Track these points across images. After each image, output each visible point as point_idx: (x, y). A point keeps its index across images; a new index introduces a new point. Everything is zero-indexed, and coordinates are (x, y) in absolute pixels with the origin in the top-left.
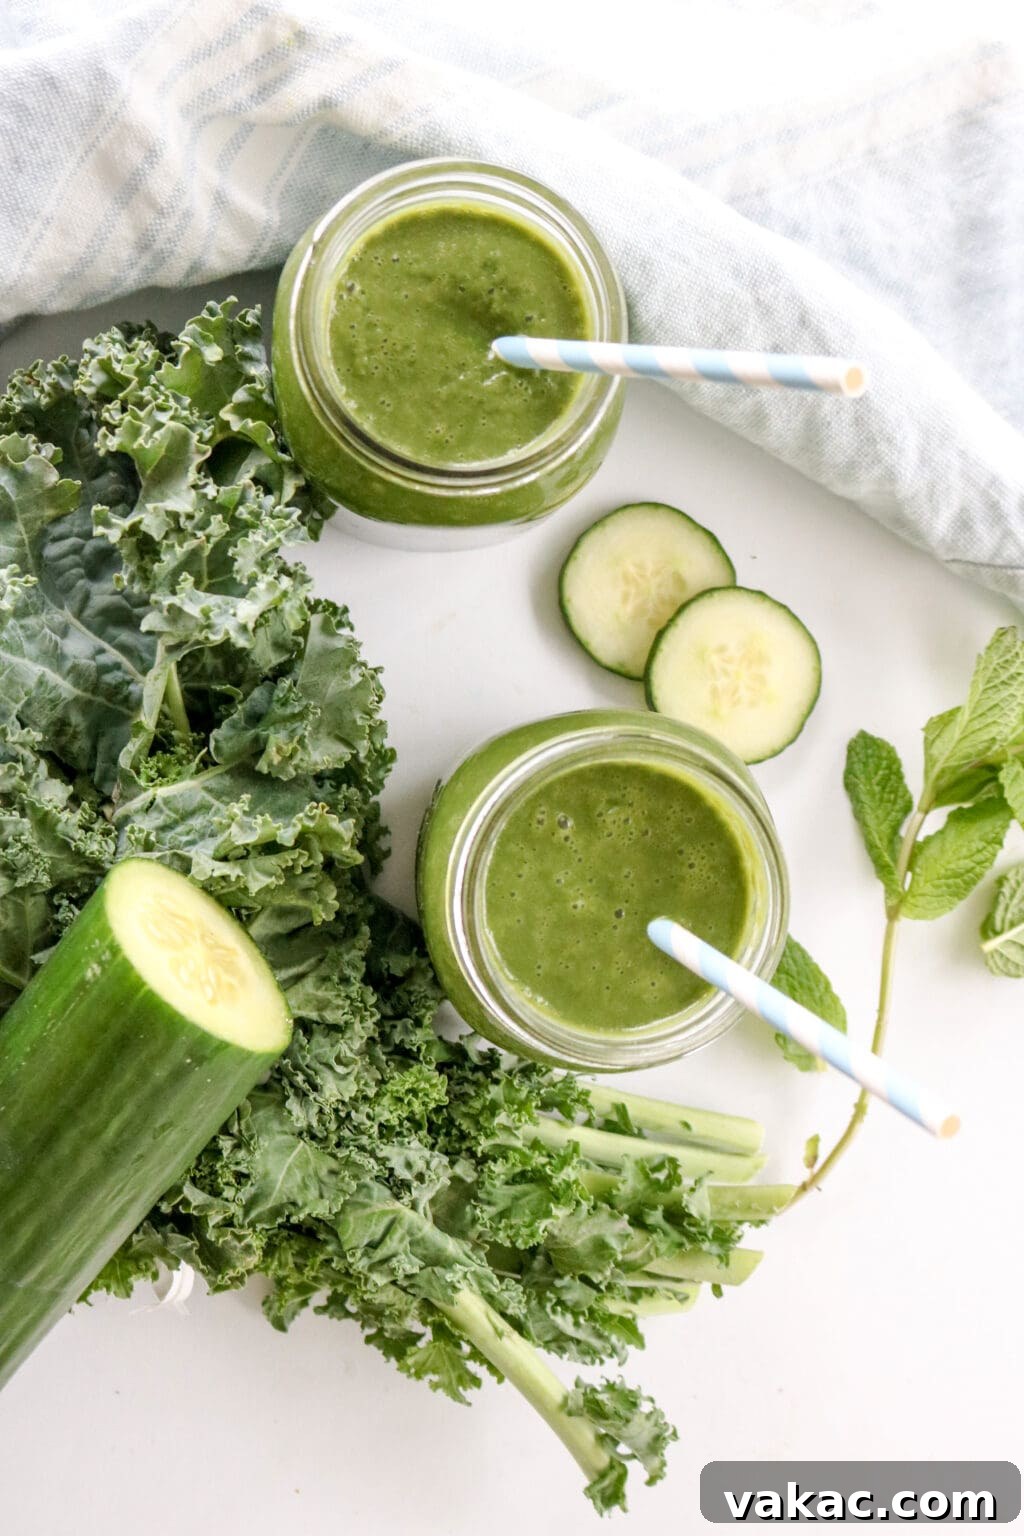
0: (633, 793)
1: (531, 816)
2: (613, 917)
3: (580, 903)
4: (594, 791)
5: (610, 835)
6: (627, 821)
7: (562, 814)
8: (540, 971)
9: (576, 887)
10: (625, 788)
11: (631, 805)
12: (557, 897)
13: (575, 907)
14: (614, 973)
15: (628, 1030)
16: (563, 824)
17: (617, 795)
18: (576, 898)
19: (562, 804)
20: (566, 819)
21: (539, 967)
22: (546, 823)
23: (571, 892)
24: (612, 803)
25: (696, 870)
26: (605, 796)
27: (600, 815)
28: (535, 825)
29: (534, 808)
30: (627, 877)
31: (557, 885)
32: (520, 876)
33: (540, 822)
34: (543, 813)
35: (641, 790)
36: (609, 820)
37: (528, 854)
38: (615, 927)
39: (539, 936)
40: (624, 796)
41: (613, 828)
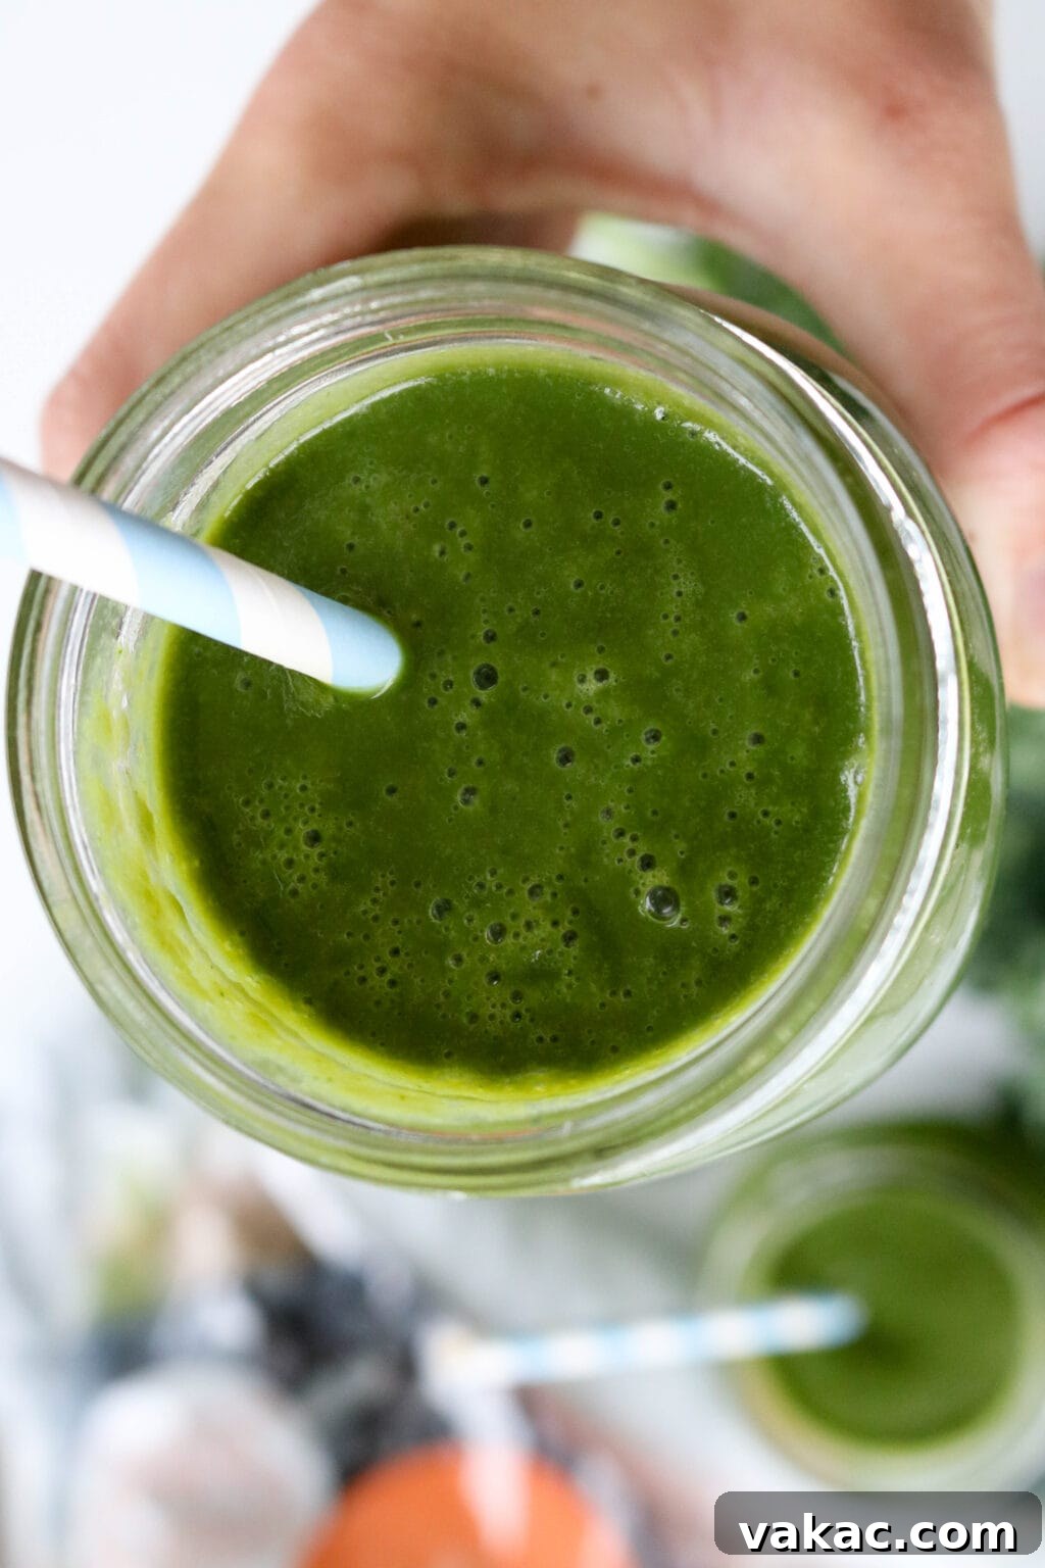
0: (493, 1005)
1: (758, 901)
2: (499, 666)
3: (592, 686)
4: (596, 994)
5: (534, 892)
6: (499, 933)
7: (675, 923)
8: (669, 496)
9: (604, 727)
10: (517, 1015)
11: (495, 976)
12: (648, 693)
13: (602, 675)
14: (472, 520)
15: (421, 381)
16: (664, 898)
17: (534, 997)
18: (604, 694)
19: (673, 951)
20: (658, 913)
21: (671, 506)
22: (713, 895)
23: (615, 712)
24: (541, 974)
25: (301, 830)
26: (565, 989)
27: (569, 938)
28: (741, 882)
29: (752, 927)
30: (471, 791)
31: (652, 725)
32: (758, 739)
33: (728, 893)
34: (725, 919)
35: (473, 1017)
36: (544, 929)
37: (745, 798)
38: (491, 637)
39: (681, 586)
40: (517, 996)
41: (532, 909)
